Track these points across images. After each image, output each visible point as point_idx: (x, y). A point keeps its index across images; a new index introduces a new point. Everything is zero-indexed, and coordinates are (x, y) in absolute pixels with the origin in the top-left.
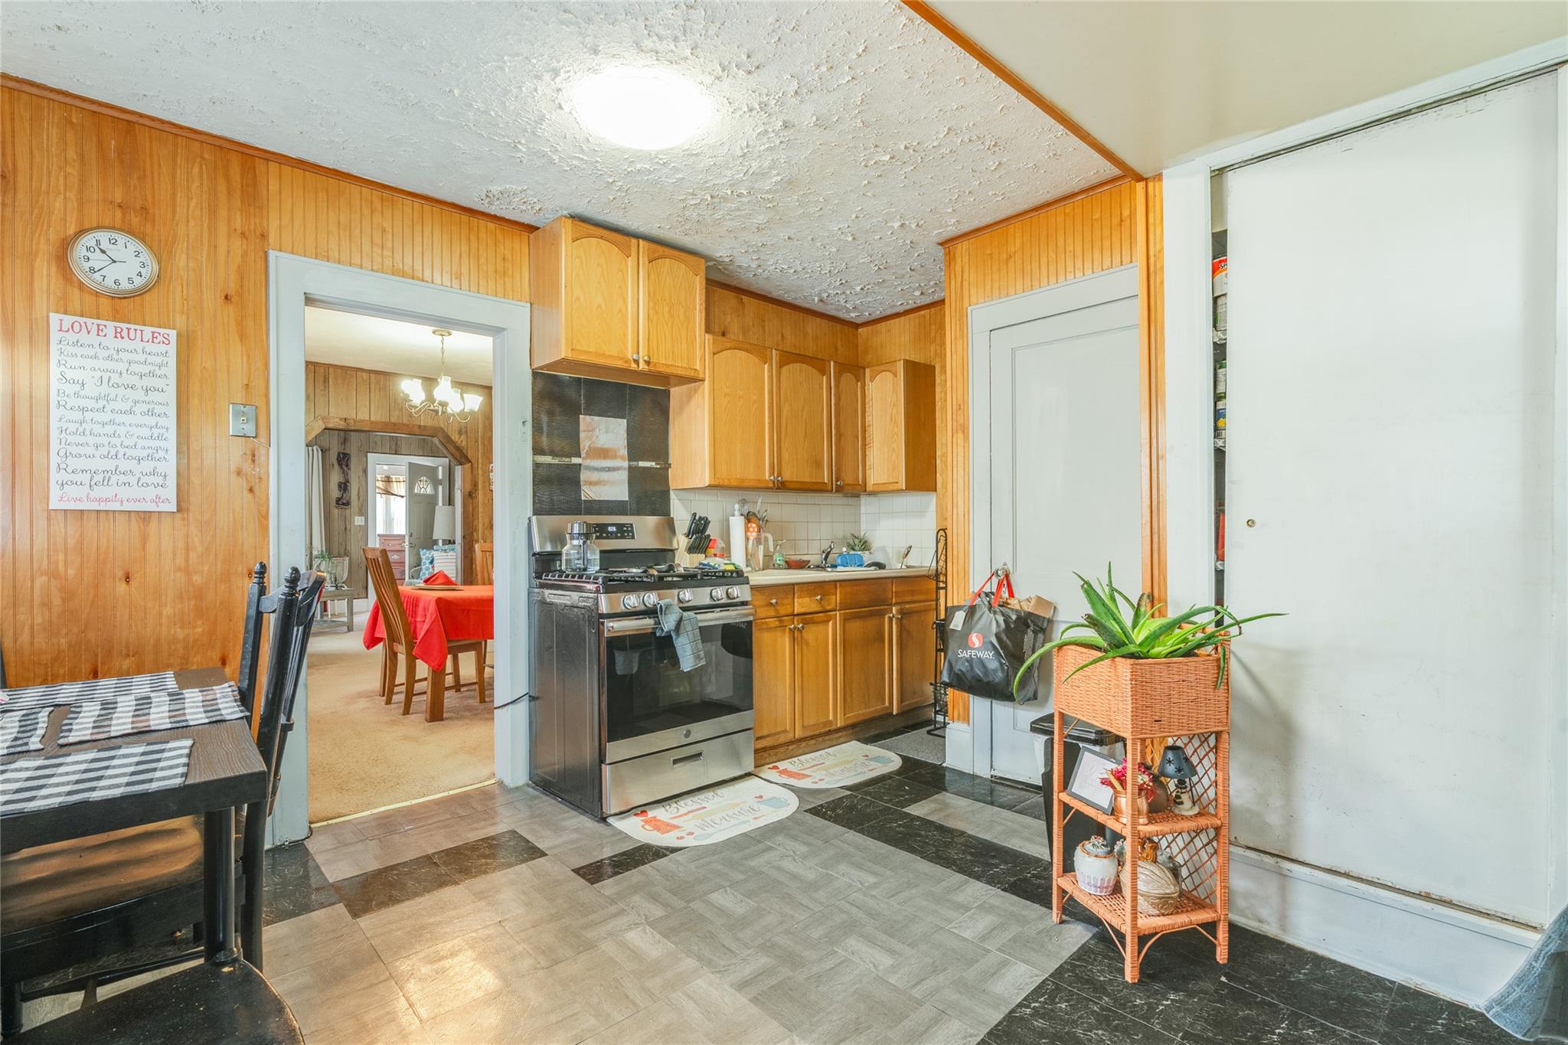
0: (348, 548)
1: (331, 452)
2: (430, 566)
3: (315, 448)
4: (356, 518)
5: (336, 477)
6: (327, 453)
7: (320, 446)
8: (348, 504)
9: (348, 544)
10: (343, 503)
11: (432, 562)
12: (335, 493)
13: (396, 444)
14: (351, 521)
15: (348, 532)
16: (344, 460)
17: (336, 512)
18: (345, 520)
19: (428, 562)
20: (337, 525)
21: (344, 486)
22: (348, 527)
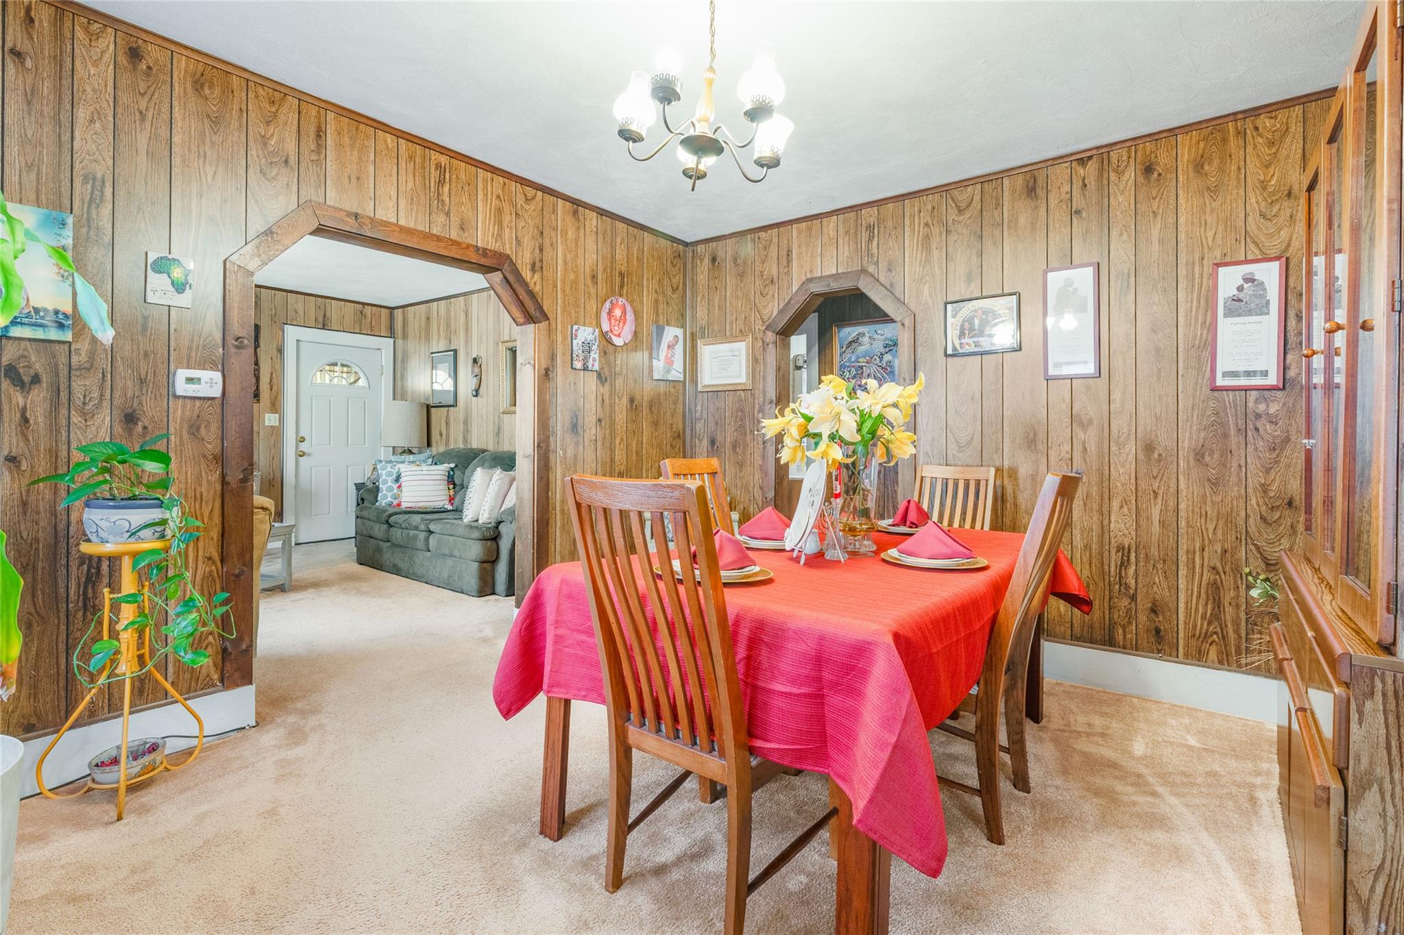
13: (325, 316)
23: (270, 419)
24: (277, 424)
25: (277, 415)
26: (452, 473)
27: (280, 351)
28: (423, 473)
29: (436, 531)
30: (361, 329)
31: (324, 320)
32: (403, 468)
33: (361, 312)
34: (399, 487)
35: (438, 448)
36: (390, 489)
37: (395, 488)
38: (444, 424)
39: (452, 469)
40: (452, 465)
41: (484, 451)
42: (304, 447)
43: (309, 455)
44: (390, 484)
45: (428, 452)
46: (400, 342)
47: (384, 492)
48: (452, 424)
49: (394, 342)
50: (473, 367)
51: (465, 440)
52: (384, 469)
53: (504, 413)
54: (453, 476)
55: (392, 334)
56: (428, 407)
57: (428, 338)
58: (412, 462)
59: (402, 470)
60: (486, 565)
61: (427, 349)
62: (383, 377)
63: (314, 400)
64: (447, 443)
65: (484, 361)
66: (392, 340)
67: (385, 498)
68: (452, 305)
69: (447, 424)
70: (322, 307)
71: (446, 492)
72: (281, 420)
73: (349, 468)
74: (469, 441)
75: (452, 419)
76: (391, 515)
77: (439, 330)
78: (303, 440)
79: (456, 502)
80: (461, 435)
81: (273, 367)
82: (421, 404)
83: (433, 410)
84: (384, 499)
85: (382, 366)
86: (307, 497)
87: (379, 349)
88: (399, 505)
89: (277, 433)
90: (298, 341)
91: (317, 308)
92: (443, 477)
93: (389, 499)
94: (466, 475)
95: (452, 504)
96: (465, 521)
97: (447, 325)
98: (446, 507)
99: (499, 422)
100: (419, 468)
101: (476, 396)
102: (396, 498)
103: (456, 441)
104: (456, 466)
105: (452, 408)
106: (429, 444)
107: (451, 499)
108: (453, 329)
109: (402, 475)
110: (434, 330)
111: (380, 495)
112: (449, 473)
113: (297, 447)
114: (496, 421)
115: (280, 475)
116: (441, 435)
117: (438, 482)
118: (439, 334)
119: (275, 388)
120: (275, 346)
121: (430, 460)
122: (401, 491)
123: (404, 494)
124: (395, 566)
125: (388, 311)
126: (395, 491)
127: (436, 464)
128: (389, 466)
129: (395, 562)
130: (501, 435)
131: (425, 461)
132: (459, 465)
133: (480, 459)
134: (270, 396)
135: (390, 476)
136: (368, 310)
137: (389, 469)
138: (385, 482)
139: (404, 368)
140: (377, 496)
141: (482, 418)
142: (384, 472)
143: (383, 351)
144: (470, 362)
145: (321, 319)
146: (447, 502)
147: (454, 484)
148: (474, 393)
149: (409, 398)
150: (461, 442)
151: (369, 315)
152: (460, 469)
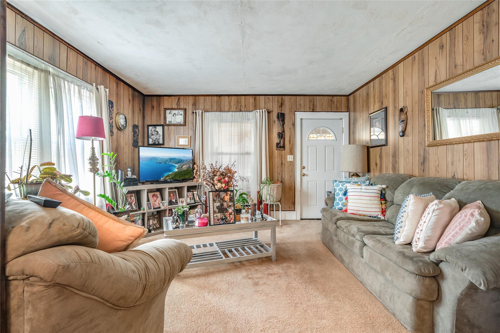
0: (283, 176)
1: (274, 113)
2: (344, 198)
3: (264, 110)
4: (288, 156)
5: (276, 130)
6: (271, 113)
7: (267, 110)
8: (284, 147)
9: (284, 174)
10: (281, 146)
11: (345, 194)
12: (276, 140)
13: (313, 105)
14: (286, 158)
15: (283, 165)
16: (281, 117)
17: (276, 152)
18: (282, 158)
19: (341, 193)
20: (277, 161)
21: (281, 135)
22: (283, 163)
23: (290, 158)
24: (292, 160)
25: (293, 156)
26: (384, 192)
27: (294, 125)
28: (363, 191)
29: (369, 245)
30: (331, 109)
31: (313, 107)
32: (349, 186)
33: (332, 100)
34: (346, 199)
35: (375, 173)
36: (341, 199)
37: (344, 199)
38: (378, 158)
39: (384, 189)
40: (384, 186)
41: (411, 176)
42: (304, 171)
43: (307, 175)
44: (341, 196)
45: (367, 176)
46: (352, 114)
47: (337, 201)
48: (384, 158)
49: (349, 114)
50: (400, 116)
51: (394, 168)
52: (337, 186)
53: (429, 146)
54: (384, 194)
55: (348, 110)
56: (368, 148)
57: (368, 107)
58: (356, 182)
59: (348, 188)
60: (422, 303)
61: (367, 113)
62: (343, 134)
63: (309, 148)
64: (381, 170)
65: (410, 109)
66: (348, 113)
67: (338, 204)
68: (384, 78)
69: (381, 157)
70: (312, 101)
71: (380, 206)
72: (294, 158)
73: (326, 183)
74: (397, 169)
75: (384, 154)
76: (338, 220)
77: (374, 98)
78: (304, 168)
79: (388, 213)
80: (391, 165)
81: (290, 133)
82: (364, 146)
83: (371, 150)
84: (337, 206)
85: (343, 128)
86: (306, 196)
87: (341, 119)
88: (346, 211)
89: (292, 164)
90: (301, 119)
91: (310, 101)
92: (376, 195)
93: (340, 206)
94: (395, 195)
95: (384, 216)
96: (397, 242)
97: (380, 93)
98: (379, 216)
99: (424, 154)
100: (359, 187)
101: (403, 136)
102: (344, 206)
103: (387, 169)
104: (387, 187)
105: (384, 147)
106: (369, 171)
107: (383, 212)
108: (384, 94)
109: (348, 191)
110: (372, 99)
111: (335, 202)
112: (382, 192)
113: (301, 171)
114: (422, 153)
115: (294, 185)
116: (376, 164)
117: (373, 198)
118: (375, 101)
119: (291, 143)
120: (291, 123)
121: (368, 182)
122: (348, 201)
123: (349, 204)
124: (340, 256)
125: (345, 98)
126: (344, 201)
127: (372, 185)
128: (341, 184)
129: (341, 254)
130: (426, 164)
131: (364, 182)
132: (390, 187)
133: (408, 184)
134: (290, 147)
135: (341, 191)
136: (335, 99)
137: (341, 186)
138: (338, 195)
139: (355, 127)
140: (334, 203)
141: (408, 152)
142: (337, 188)
143: (343, 120)
144: (398, 112)
145: (312, 107)
146: (380, 213)
147: (386, 200)
148: (401, 134)
149: (357, 143)
150: (391, 170)
151: (336, 101)
152: (390, 189)
